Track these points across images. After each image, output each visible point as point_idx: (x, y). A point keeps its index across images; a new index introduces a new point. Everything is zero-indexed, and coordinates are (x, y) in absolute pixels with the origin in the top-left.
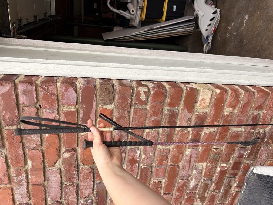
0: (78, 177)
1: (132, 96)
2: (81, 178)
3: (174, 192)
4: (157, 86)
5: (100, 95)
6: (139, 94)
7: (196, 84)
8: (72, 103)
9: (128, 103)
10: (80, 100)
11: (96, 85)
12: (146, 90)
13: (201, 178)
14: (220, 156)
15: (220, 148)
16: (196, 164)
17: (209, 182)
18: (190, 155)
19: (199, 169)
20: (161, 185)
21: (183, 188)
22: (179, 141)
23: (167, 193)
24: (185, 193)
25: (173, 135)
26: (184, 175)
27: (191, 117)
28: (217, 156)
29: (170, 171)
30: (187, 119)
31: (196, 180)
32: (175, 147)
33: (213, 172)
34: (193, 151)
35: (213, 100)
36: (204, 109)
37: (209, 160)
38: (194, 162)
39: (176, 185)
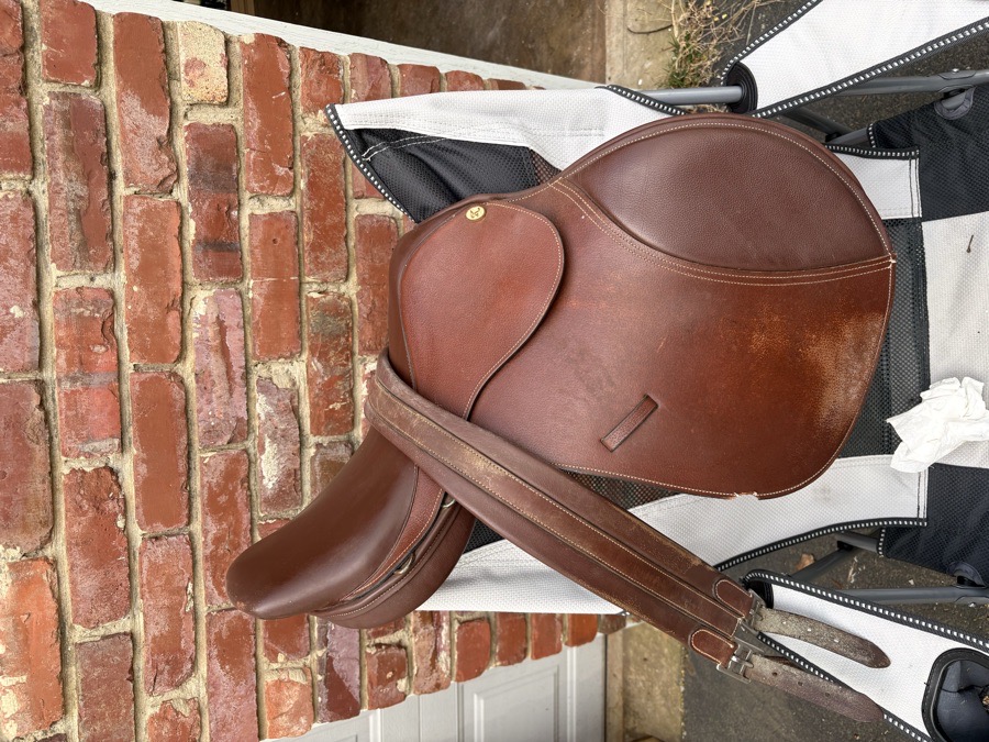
13: (301, 435)
14: (347, 325)
15: (339, 289)
16: (259, 371)
17: (340, 453)
18: (215, 315)
19: (277, 388)
20: (120, 487)
21: (232, 494)
22: (141, 243)
23: (161, 529)
24: (252, 521)
25: (109, 217)
26: (218, 424)
27: (165, 132)
28: (333, 324)
29: (139, 400)
30: (152, 143)
31: (282, 447)
32: (135, 275)
33: (344, 400)
34: (222, 297)
35: (239, 75)
36: (218, 109)
37: (307, 344)
38: (246, 355)
39: (198, 483)
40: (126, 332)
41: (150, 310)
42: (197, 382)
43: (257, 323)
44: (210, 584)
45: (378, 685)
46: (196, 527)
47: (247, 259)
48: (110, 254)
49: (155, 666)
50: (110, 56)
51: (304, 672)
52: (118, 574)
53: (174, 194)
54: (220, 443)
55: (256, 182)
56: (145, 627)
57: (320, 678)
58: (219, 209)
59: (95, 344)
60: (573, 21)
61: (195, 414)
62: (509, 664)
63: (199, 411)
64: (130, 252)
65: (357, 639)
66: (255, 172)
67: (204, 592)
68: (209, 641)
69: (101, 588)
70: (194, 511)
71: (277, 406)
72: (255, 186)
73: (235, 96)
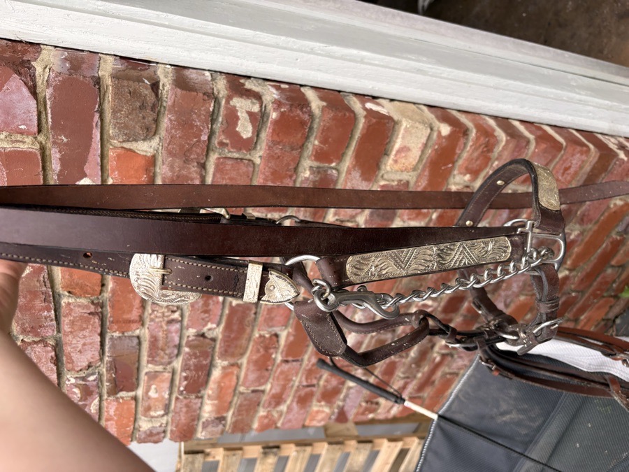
0: (58, 323)
1: (213, 121)
2: (66, 327)
3: (306, 357)
4: (287, 99)
5: (114, 112)
6: (232, 117)
7: (392, 103)
8: (23, 127)
9: (199, 141)
10: (50, 120)
11: (99, 78)
12: (256, 109)
20: (278, 343)
56: (270, 390)
65: (359, 401)
68: (294, 396)
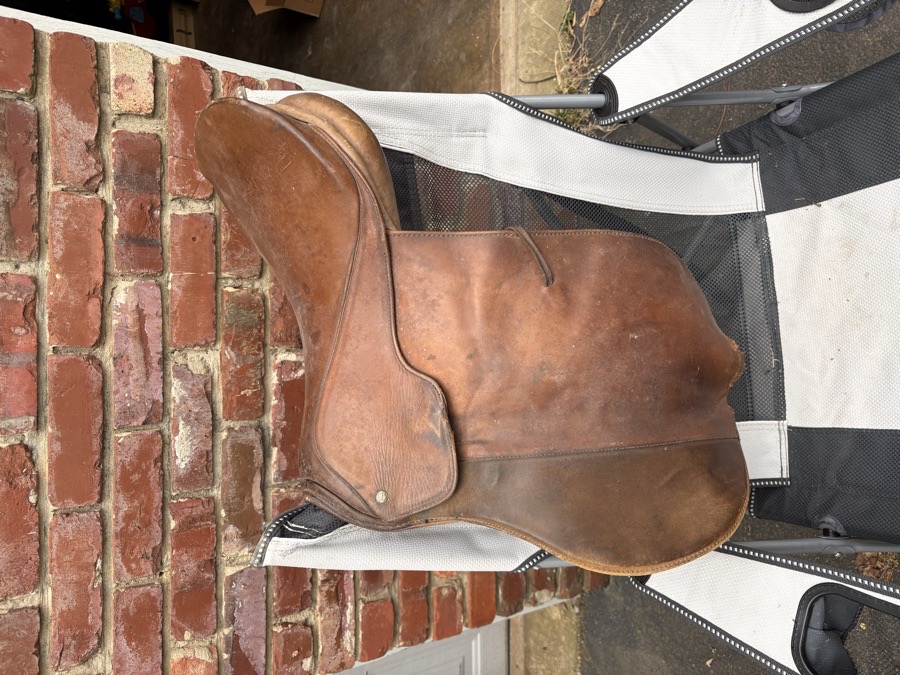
13: (214, 418)
14: (260, 317)
15: (253, 285)
16: (176, 359)
17: (250, 437)
18: (135, 304)
19: (192, 374)
20: (34, 463)
21: (145, 473)
22: (66, 236)
23: (72, 504)
24: (164, 500)
25: (37, 210)
26: (134, 406)
27: (93, 137)
28: (247, 316)
29: (57, 380)
30: (81, 146)
31: (195, 429)
32: (59, 263)
33: (255, 387)
34: (142, 288)
35: (166, 91)
36: (144, 120)
37: (222, 334)
38: (164, 342)
39: (112, 463)
40: (46, 317)
41: (71, 297)
42: (115, 366)
43: (175, 312)
44: (119, 560)
45: (284, 663)
46: (108, 505)
47: (168, 254)
48: (35, 243)
49: (61, 641)
50: (47, 69)
51: (211, 651)
52: (28, 549)
53: (100, 192)
54: (135, 424)
55: (178, 185)
56: (53, 601)
57: (225, 656)
58: (142, 208)
59: (16, 326)
60: (474, 74)
61: (112, 397)
62: (412, 644)
63: (116, 392)
64: (55, 243)
65: (264, 617)
66: (178, 177)
67: (112, 569)
68: (116, 618)
69: (11, 562)
70: (106, 490)
71: (191, 390)
72: (178, 189)
73: (161, 109)
